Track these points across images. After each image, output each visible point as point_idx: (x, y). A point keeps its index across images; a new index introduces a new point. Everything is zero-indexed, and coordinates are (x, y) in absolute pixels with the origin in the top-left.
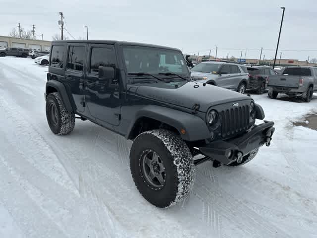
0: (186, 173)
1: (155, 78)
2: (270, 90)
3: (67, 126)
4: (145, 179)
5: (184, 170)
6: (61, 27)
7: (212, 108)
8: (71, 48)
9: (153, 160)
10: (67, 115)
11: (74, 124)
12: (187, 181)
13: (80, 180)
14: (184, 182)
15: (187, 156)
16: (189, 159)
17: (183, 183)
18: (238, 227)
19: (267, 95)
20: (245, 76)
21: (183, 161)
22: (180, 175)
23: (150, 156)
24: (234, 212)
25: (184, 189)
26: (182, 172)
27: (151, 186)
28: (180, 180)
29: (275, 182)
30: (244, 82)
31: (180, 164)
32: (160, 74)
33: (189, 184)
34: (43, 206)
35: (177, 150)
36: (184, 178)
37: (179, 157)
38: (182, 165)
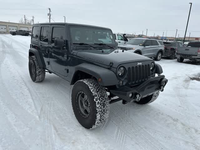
0: (102, 107)
1: (91, 46)
2: (178, 57)
3: (40, 76)
4: (80, 110)
5: (101, 104)
6: (49, 18)
7: (121, 65)
8: (42, 28)
9: (84, 98)
10: (40, 70)
11: (45, 76)
12: (103, 112)
13: (42, 109)
14: (101, 113)
15: (104, 96)
16: (105, 98)
17: (100, 113)
18: (136, 143)
19: (176, 60)
20: (162, 47)
21: (101, 99)
22: (98, 108)
23: (83, 96)
24: (136, 134)
25: (101, 117)
26: (100, 106)
27: (83, 114)
28: (98, 111)
29: (169, 116)
30: (161, 51)
31: (98, 101)
32: (95, 44)
33: (105, 114)
34: (15, 125)
35: (97, 92)
36: (101, 110)
37: (98, 96)
38: (100, 101)
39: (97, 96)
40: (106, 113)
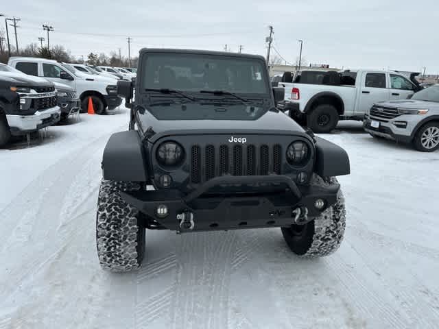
0: (112, 227)
1: (185, 97)
5: (109, 221)
7: (168, 138)
12: (115, 239)
14: (108, 239)
15: (125, 205)
16: (127, 210)
17: (105, 240)
21: (113, 208)
22: (100, 226)
25: (109, 249)
26: (105, 224)
31: (106, 211)
33: (120, 245)
34: (19, 228)
35: (112, 191)
36: (107, 232)
37: (108, 202)
38: (107, 214)
39: (107, 200)
40: (122, 244)
